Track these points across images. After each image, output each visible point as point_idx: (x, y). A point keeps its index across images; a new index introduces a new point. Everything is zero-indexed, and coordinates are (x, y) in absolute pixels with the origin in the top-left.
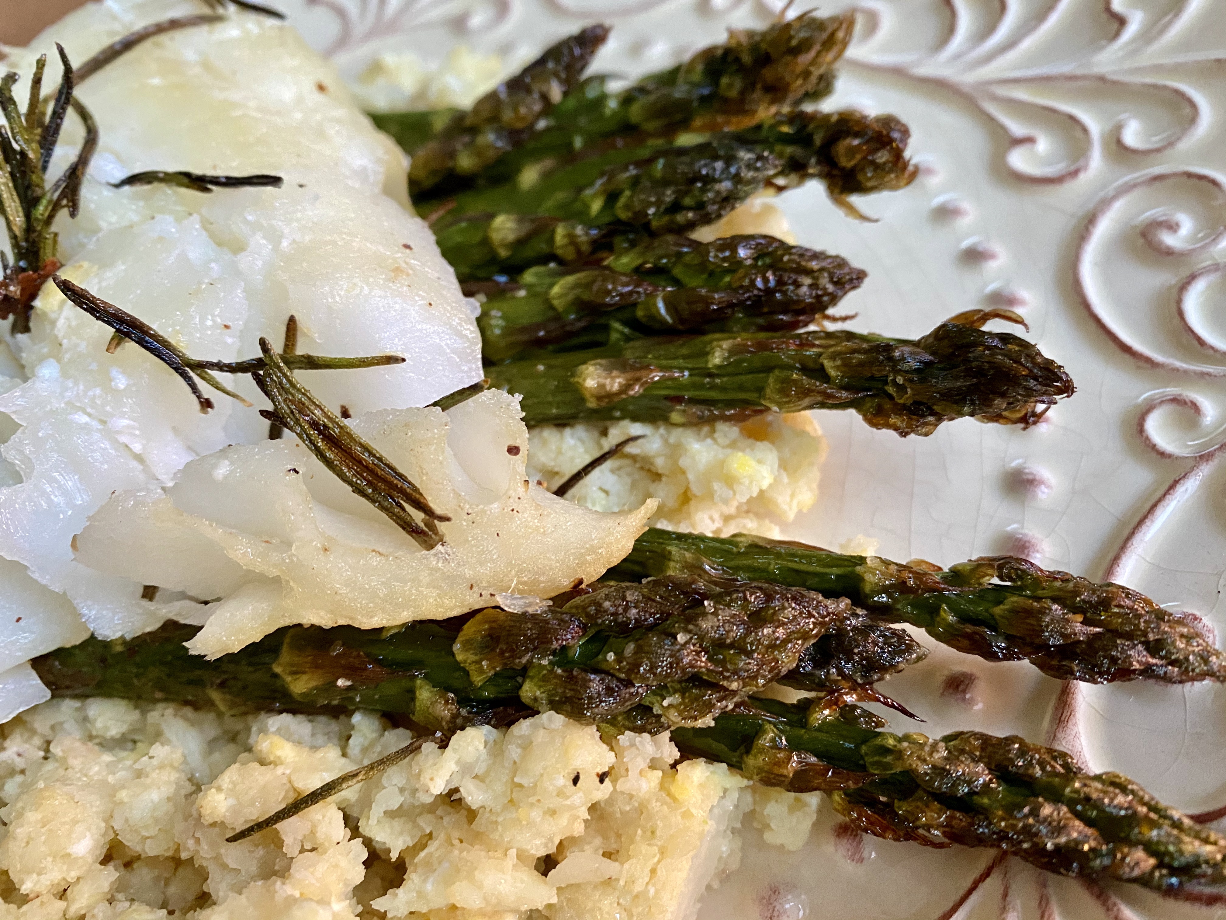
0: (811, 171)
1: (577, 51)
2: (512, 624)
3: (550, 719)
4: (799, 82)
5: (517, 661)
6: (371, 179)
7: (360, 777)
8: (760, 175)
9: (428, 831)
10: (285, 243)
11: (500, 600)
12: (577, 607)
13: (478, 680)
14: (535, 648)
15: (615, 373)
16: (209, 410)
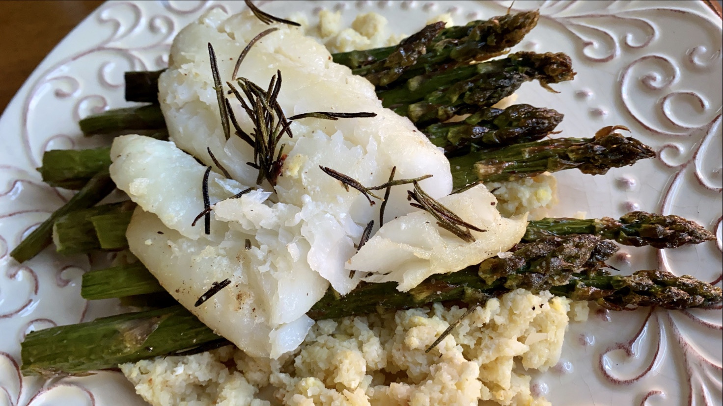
0: (534, 76)
2: (503, 262)
3: (518, 291)
5: (507, 274)
9: (481, 337)
12: (521, 253)
13: (490, 283)
14: (513, 269)
15: (489, 166)
16: (373, 205)
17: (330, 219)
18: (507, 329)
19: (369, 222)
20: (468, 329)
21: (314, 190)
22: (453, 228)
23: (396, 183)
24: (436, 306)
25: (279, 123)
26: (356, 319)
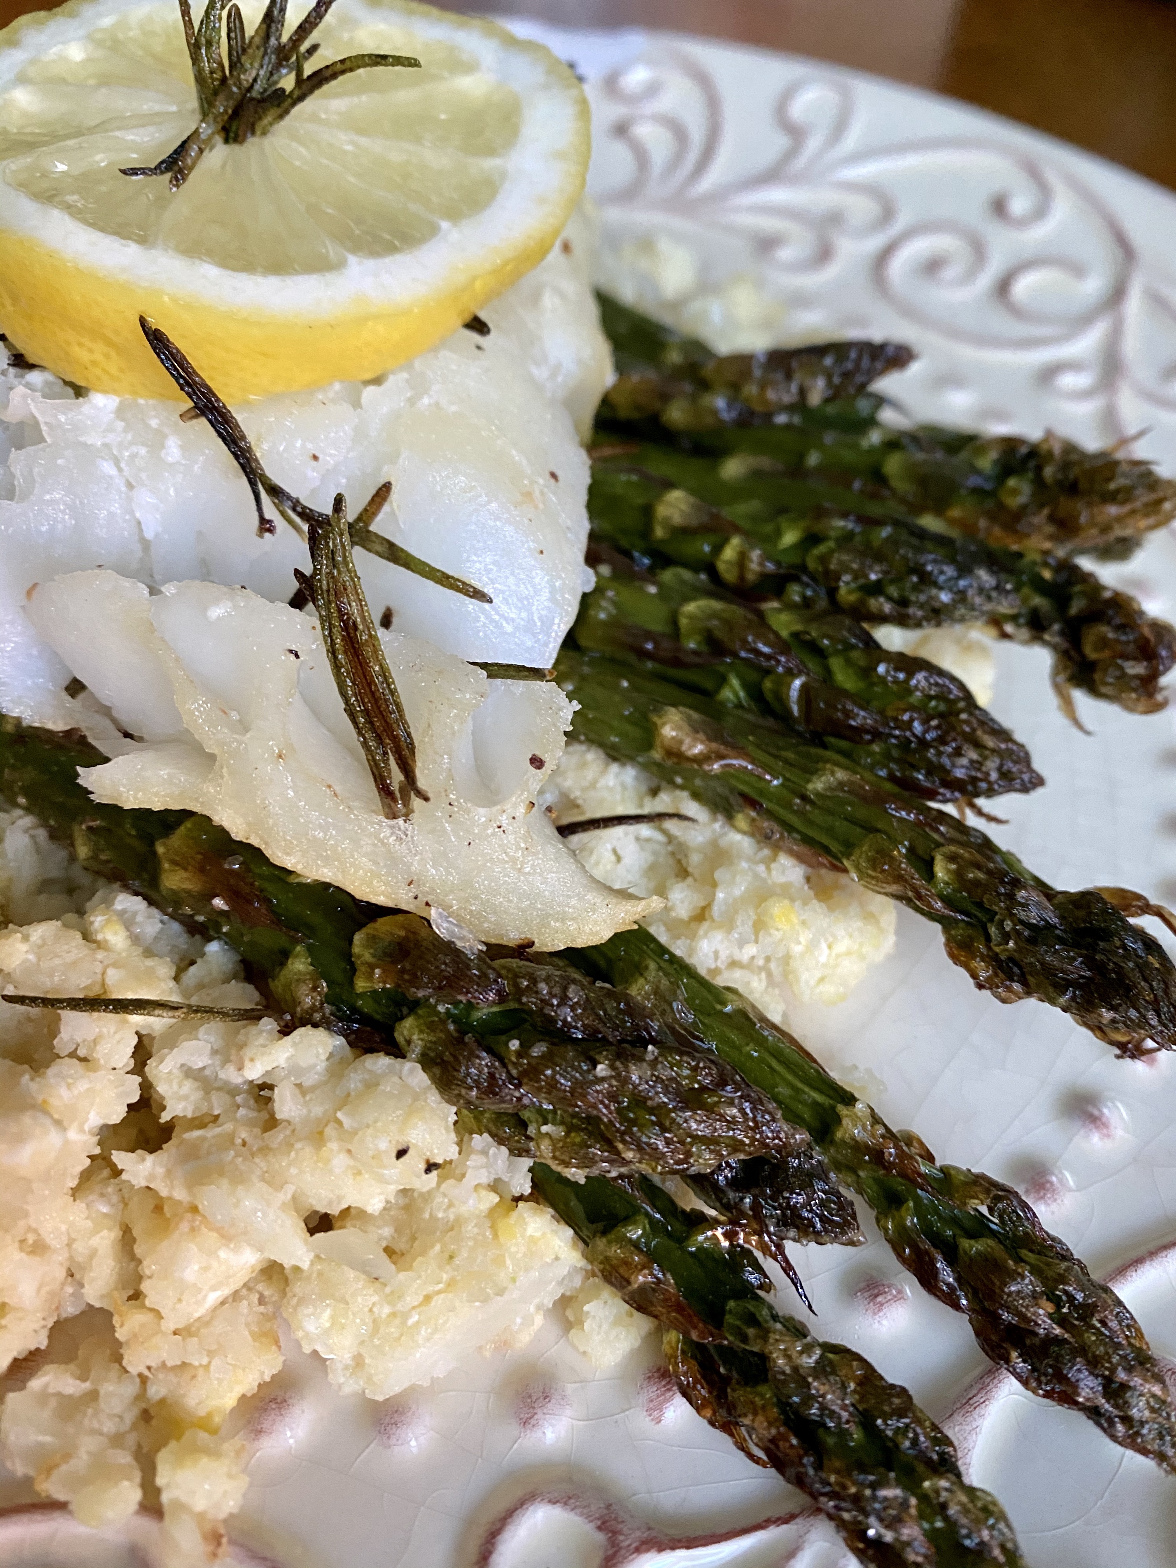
0: (1047, 637)
1: (865, 363)
2: (431, 947)
3: (411, 1071)
4: (1094, 531)
5: (414, 990)
6: (560, 379)
7: (177, 1013)
8: (988, 607)
9: (216, 1113)
10: (426, 400)
11: (433, 914)
12: (509, 970)
13: (361, 985)
14: (440, 988)
15: (701, 736)
16: (267, 534)
18: (293, 1148)
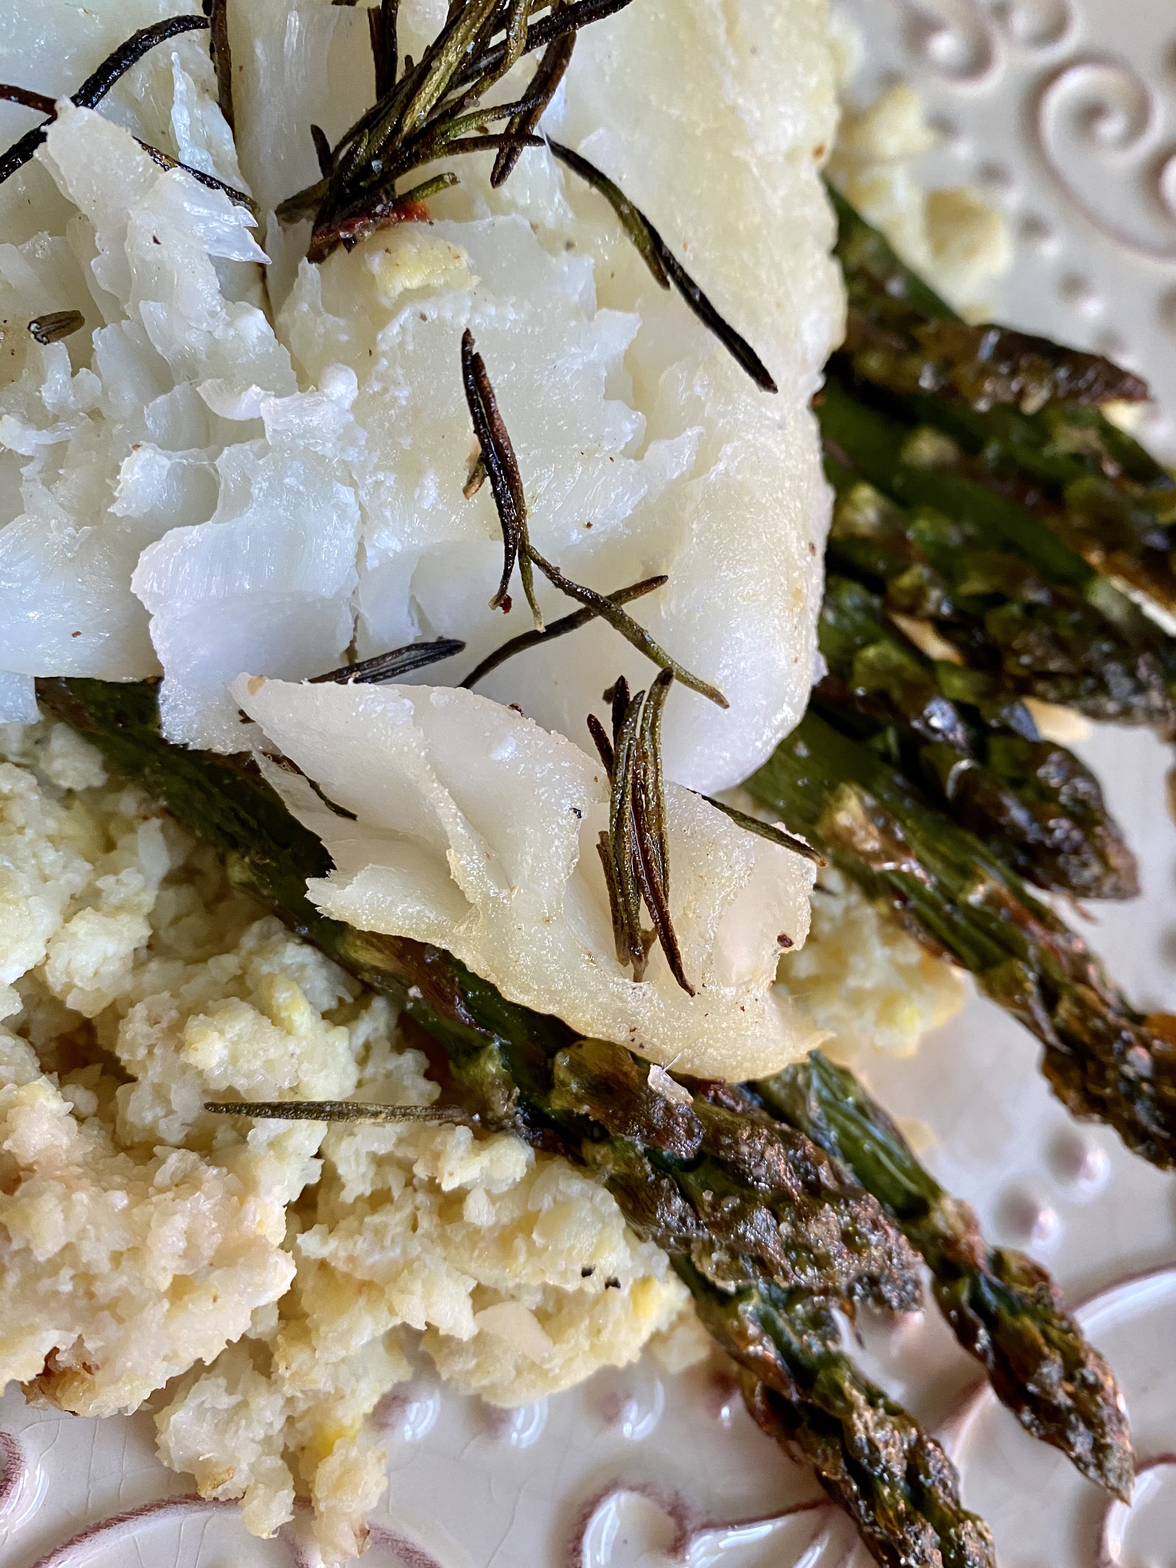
2: (644, 1097)
3: (602, 1197)
5: (622, 1134)
12: (710, 1120)
13: (556, 1102)
14: (648, 1138)
15: (874, 829)
16: (500, 609)
17: (342, 509)
18: (473, 1246)
19: (451, 637)
20: (382, 1148)
21: (389, 382)
22: (624, 895)
23: (619, 621)
24: (379, 1004)
25: (507, 107)
26: (156, 822)
